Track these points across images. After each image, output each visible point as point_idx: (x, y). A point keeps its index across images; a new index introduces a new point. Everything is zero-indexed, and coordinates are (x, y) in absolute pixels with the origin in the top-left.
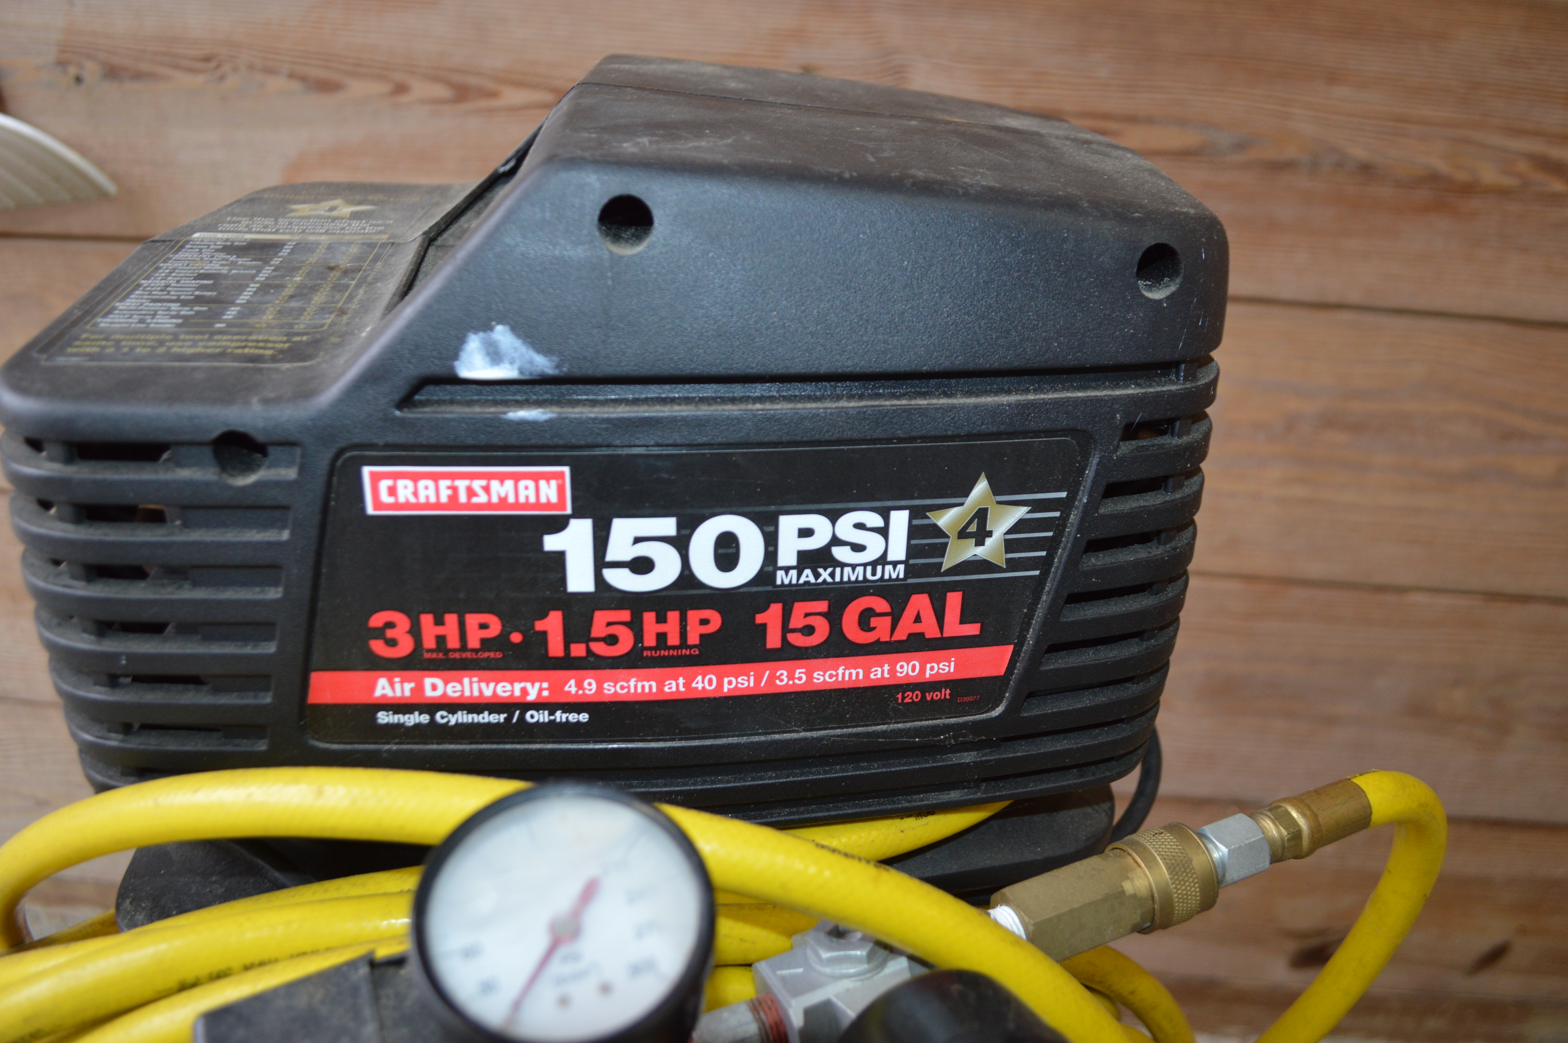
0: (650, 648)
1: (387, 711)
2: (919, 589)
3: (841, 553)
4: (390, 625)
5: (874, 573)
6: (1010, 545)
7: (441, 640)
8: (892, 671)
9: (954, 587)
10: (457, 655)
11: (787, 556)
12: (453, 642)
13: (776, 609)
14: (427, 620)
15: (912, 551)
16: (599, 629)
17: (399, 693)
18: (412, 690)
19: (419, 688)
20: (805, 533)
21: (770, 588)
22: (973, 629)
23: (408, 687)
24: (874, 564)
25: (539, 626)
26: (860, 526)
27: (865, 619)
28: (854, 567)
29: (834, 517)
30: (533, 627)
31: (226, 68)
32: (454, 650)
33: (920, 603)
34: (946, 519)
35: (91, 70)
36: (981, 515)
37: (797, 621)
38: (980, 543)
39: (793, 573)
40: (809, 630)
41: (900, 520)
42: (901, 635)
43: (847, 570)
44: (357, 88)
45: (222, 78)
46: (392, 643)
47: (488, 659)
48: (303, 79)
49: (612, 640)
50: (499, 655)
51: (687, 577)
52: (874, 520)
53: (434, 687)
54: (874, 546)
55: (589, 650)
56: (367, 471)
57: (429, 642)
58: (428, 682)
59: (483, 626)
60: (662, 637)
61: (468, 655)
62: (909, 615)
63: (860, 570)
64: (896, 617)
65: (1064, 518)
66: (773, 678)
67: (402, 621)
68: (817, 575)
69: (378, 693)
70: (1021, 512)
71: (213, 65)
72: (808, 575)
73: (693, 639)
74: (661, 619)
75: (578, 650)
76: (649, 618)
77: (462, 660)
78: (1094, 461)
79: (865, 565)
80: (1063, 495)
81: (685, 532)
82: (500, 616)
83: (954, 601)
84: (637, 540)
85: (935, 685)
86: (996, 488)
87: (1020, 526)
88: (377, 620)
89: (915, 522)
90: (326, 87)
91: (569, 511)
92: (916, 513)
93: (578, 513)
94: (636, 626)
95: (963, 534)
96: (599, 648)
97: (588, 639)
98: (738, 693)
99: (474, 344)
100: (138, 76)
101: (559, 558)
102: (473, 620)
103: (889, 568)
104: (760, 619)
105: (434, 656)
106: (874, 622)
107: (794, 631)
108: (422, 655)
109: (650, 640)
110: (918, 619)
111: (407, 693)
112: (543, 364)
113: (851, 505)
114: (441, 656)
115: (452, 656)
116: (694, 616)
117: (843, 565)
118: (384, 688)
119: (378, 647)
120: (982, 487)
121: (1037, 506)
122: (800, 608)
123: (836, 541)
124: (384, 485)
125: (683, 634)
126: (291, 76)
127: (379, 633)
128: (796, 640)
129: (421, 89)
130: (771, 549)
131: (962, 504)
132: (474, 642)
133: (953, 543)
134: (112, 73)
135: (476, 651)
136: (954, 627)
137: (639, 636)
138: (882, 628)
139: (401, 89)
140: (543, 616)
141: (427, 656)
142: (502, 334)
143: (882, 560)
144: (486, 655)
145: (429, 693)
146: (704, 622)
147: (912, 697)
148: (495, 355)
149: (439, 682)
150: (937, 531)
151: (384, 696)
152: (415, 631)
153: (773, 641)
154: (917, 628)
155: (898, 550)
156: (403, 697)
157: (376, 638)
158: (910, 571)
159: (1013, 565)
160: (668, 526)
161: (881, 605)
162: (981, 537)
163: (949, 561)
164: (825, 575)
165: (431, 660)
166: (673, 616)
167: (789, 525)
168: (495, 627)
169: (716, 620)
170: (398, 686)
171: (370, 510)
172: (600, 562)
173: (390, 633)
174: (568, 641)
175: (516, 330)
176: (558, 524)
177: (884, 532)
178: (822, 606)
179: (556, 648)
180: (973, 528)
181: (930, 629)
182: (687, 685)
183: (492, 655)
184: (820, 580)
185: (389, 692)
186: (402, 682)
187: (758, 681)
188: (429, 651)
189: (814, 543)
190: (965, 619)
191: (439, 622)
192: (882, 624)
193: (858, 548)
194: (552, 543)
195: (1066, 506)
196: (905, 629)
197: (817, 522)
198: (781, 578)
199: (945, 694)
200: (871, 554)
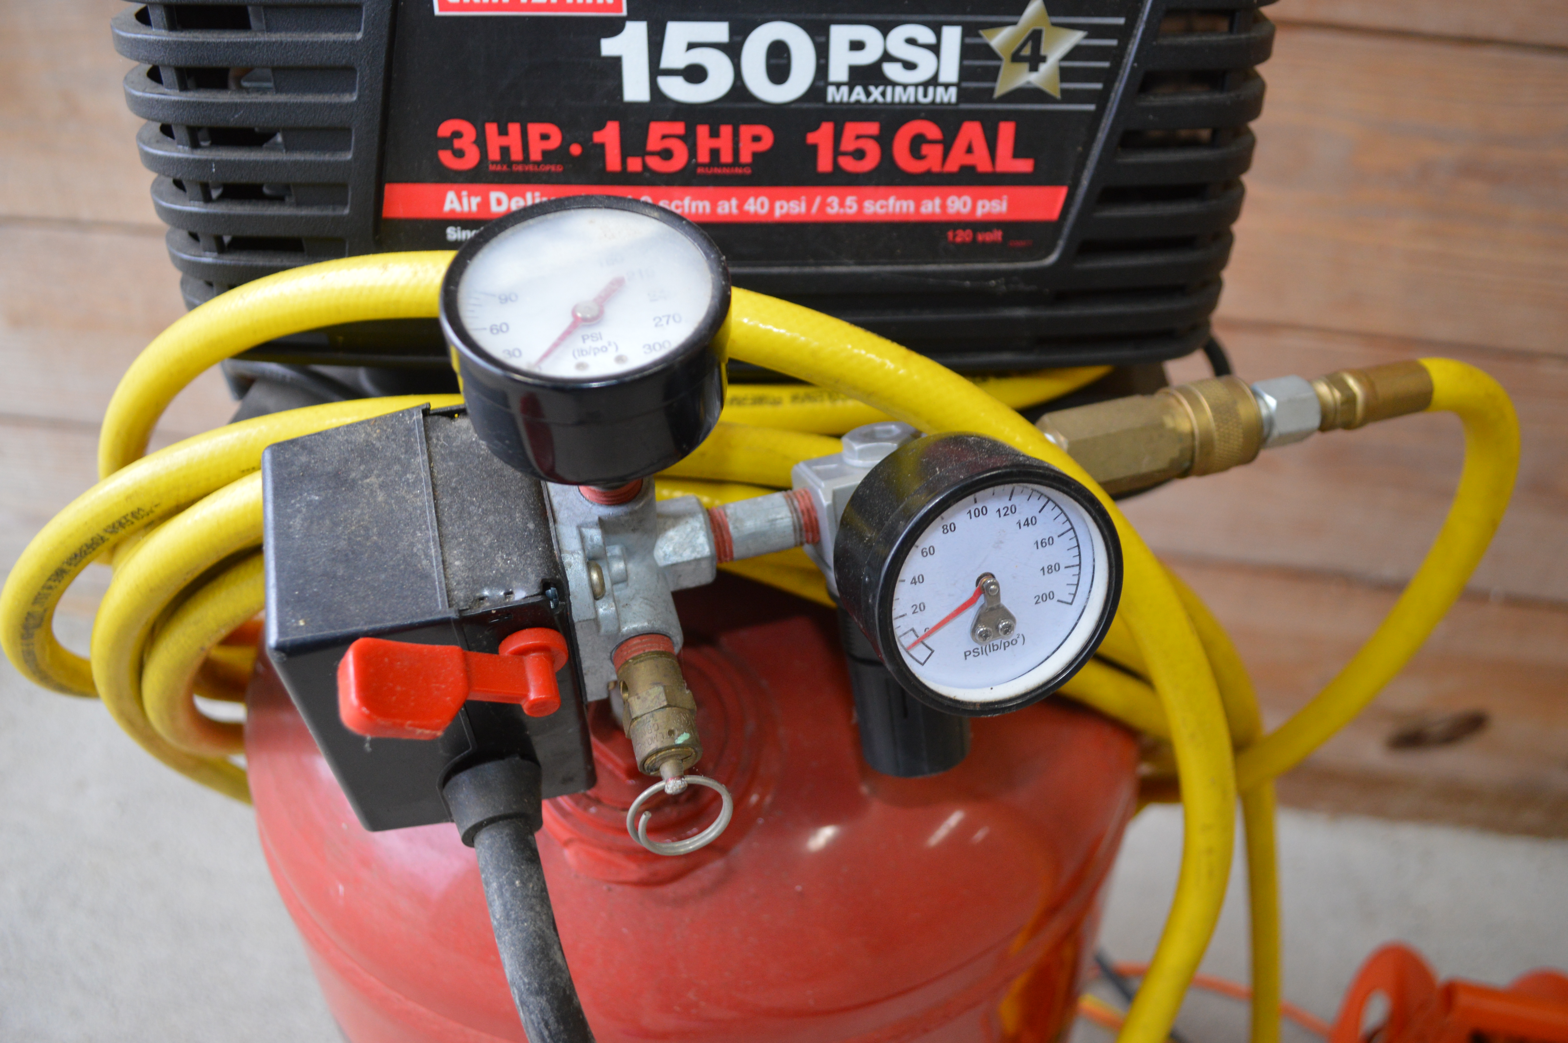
0: (703, 165)
1: (456, 226)
2: (972, 116)
3: (892, 71)
4: (457, 135)
5: (925, 95)
6: (1065, 74)
7: (505, 151)
8: (943, 206)
9: (1007, 116)
10: (520, 168)
11: (838, 72)
12: (516, 154)
13: (827, 128)
14: (491, 129)
15: (965, 73)
16: (654, 143)
17: (466, 208)
18: (479, 205)
19: (485, 204)
20: (857, 46)
21: (820, 105)
22: (1025, 166)
23: (475, 201)
24: (926, 85)
25: (598, 137)
26: (911, 41)
27: (917, 143)
28: (905, 86)
29: (885, 29)
30: (591, 139)
32: (517, 163)
33: (972, 131)
34: (999, 39)
36: (1035, 37)
37: (848, 144)
38: (1034, 68)
39: (845, 90)
40: (860, 154)
41: (952, 36)
42: (952, 166)
43: (899, 90)
46: (459, 154)
47: (549, 173)
49: (666, 154)
50: (559, 169)
51: (739, 89)
52: (925, 35)
53: (499, 202)
54: (926, 64)
55: (645, 166)
57: (494, 154)
58: (494, 196)
59: (545, 137)
60: (715, 153)
61: (530, 168)
62: (960, 144)
63: (911, 90)
64: (947, 144)
65: (1121, 50)
66: (824, 205)
67: (467, 129)
68: (868, 94)
69: (447, 207)
70: (1076, 38)
72: (859, 94)
73: (746, 157)
74: (714, 133)
75: (634, 165)
76: (703, 131)
77: (524, 173)
79: (917, 85)
80: (1121, 21)
81: (738, 39)
82: (561, 127)
83: (1007, 131)
84: (691, 46)
85: (986, 225)
86: (1052, 9)
87: (1075, 53)
88: (445, 129)
89: (969, 40)
91: (624, 13)
92: (969, 31)
93: (634, 15)
94: (689, 138)
95: (1016, 58)
96: (655, 163)
97: (643, 153)
98: (789, 219)
101: (616, 63)
102: (535, 130)
103: (940, 90)
104: (812, 138)
105: (499, 168)
106: (926, 149)
107: (845, 154)
108: (487, 167)
109: (703, 157)
110: (969, 150)
111: (474, 208)
113: (903, 17)
114: (505, 168)
115: (515, 168)
116: (747, 131)
117: (894, 84)
118: (452, 202)
119: (446, 157)
120: (1036, 7)
121: (1094, 31)
122: (851, 129)
123: (887, 57)
125: (736, 152)
127: (447, 143)
128: (848, 164)
130: (822, 61)
131: (1014, 23)
132: (535, 155)
133: (1006, 67)
135: (537, 163)
136: (1007, 162)
137: (693, 152)
138: (933, 153)
140: (601, 126)
141: (492, 168)
143: (933, 81)
144: (547, 168)
145: (495, 208)
146: (756, 139)
147: (963, 236)
149: (503, 196)
150: (989, 53)
151: (452, 211)
152: (481, 142)
153: (824, 164)
154: (969, 160)
155: (950, 72)
156: (470, 211)
157: (444, 148)
158: (963, 95)
159: (1068, 96)
160: (719, 31)
161: (932, 131)
162: (1035, 61)
163: (1002, 87)
164: (876, 93)
165: (495, 173)
166: (726, 130)
167: (840, 35)
168: (556, 138)
169: (768, 139)
170: (465, 201)
171: (437, 12)
172: (655, 70)
173: (457, 144)
174: (625, 154)
176: (614, 27)
177: (935, 49)
178: (873, 128)
179: (613, 162)
180: (1027, 51)
181: (981, 161)
182: (740, 207)
183: (553, 168)
184: (871, 99)
185: (457, 207)
186: (469, 196)
187: (809, 205)
188: (494, 163)
189: (865, 58)
190: (1018, 153)
191: (503, 131)
192: (933, 152)
193: (910, 66)
194: (609, 47)
195: (1124, 34)
196: (957, 160)
197: (868, 34)
198: (832, 94)
199: (997, 235)
200: (923, 74)
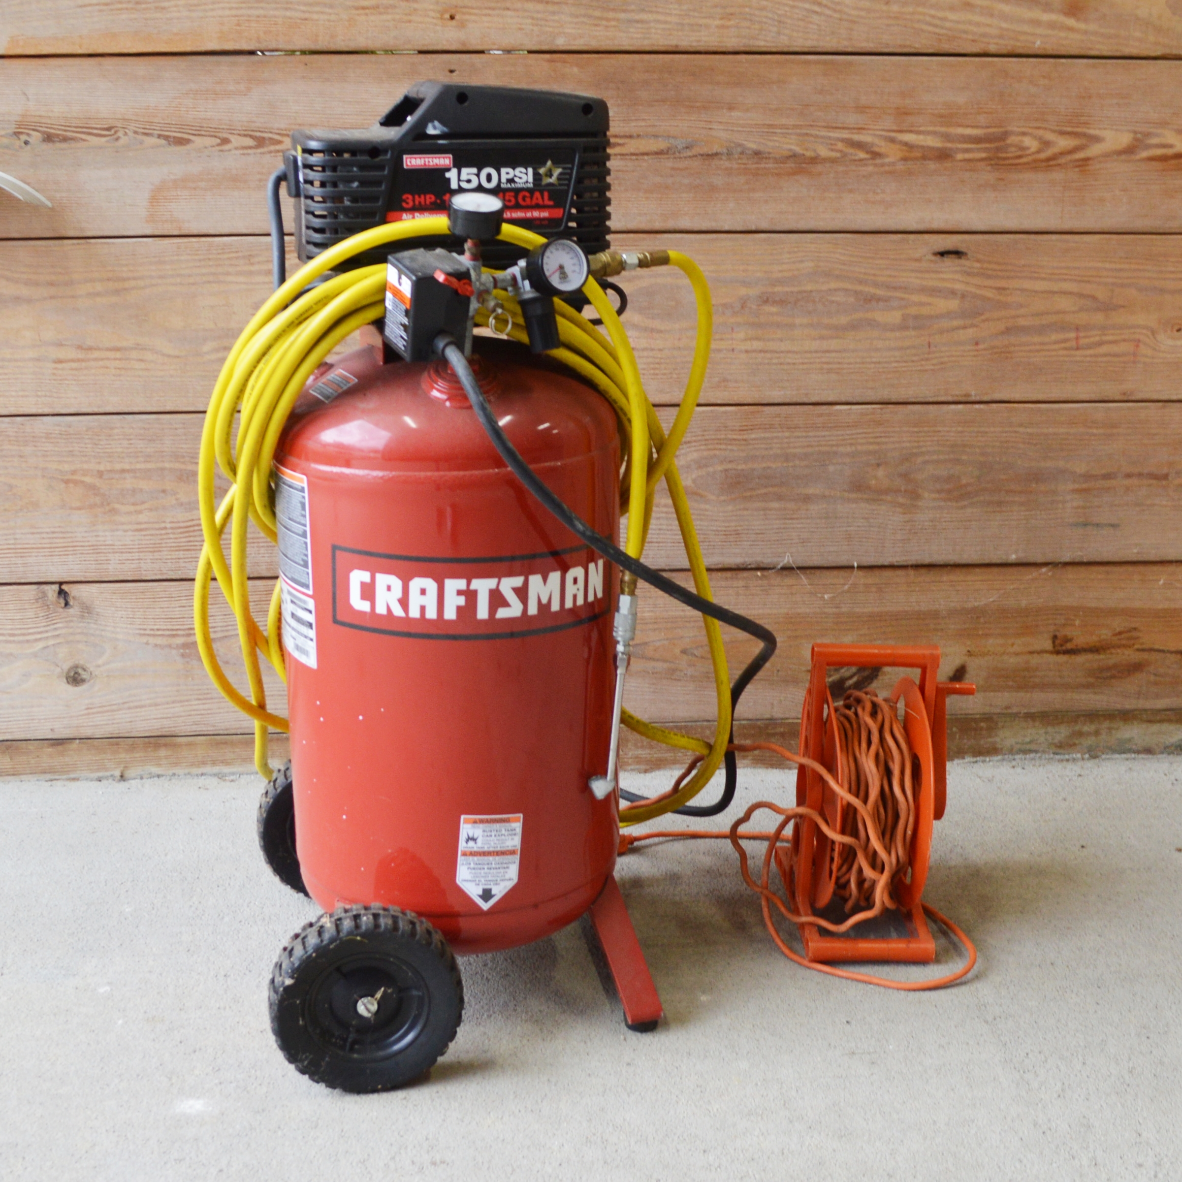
2: (537, 190)
3: (516, 179)
4: (408, 198)
5: (525, 185)
6: (559, 179)
7: (420, 203)
8: (532, 214)
9: (546, 190)
10: (423, 207)
11: (503, 180)
12: (423, 203)
13: (501, 194)
14: (416, 197)
15: (534, 179)
19: (413, 217)
20: (508, 173)
21: (500, 188)
22: (551, 203)
23: (411, 216)
24: (525, 183)
25: (444, 198)
26: (521, 172)
27: (524, 199)
29: (514, 169)
30: (441, 198)
31: (120, 134)
32: (423, 205)
33: (537, 194)
34: (542, 171)
35: (35, 137)
36: (550, 170)
37: (507, 198)
38: (551, 178)
39: (505, 184)
40: (510, 201)
41: (530, 170)
42: (533, 204)
44: (199, 141)
45: (117, 139)
46: (407, 203)
48: (166, 138)
50: (432, 207)
51: (480, 184)
52: (523, 170)
54: (524, 178)
56: (405, 157)
57: (417, 203)
58: (416, 215)
59: (430, 198)
61: (426, 207)
62: (534, 199)
63: (521, 184)
64: (531, 198)
65: (572, 173)
67: (410, 197)
68: (511, 185)
70: (560, 170)
71: (113, 132)
72: (509, 186)
78: (577, 157)
79: (523, 183)
80: (571, 166)
81: (479, 172)
82: (435, 195)
83: (546, 194)
84: (468, 174)
85: (544, 219)
86: (554, 163)
87: (561, 174)
88: (404, 197)
89: (534, 171)
90: (181, 142)
91: (452, 166)
92: (534, 169)
93: (454, 167)
95: (546, 175)
99: (430, 126)
100: (65, 139)
101: (449, 180)
102: (428, 196)
103: (529, 184)
106: (526, 199)
107: (506, 201)
108: (415, 207)
110: (537, 199)
112: (445, 129)
113: (518, 166)
114: (419, 207)
117: (517, 183)
118: (405, 217)
119: (404, 205)
120: (549, 163)
121: (564, 168)
122: (507, 194)
123: (515, 176)
124: (408, 160)
126: (159, 136)
127: (404, 201)
128: (507, 204)
129: (236, 141)
130: (500, 177)
131: (545, 167)
132: (428, 202)
133: (544, 178)
134: (49, 138)
136: (547, 202)
139: (225, 141)
140: (444, 195)
142: (436, 123)
143: (527, 182)
144: (429, 207)
145: (416, 218)
147: (538, 222)
148: (435, 128)
149: (419, 215)
150: (539, 174)
152: (414, 201)
154: (537, 202)
155: (531, 179)
158: (534, 185)
159: (560, 185)
160: (475, 170)
161: (527, 194)
162: (551, 176)
163: (544, 183)
164: (513, 185)
165: (417, 208)
167: (504, 171)
168: (433, 198)
170: (408, 216)
171: (405, 167)
172: (459, 180)
173: (407, 201)
175: (440, 122)
176: (448, 170)
177: (526, 174)
178: (513, 194)
180: (549, 174)
181: (540, 202)
184: (512, 187)
186: (409, 214)
188: (417, 205)
189: (510, 176)
190: (550, 199)
191: (420, 197)
192: (528, 200)
193: (520, 178)
194: (447, 175)
195: (572, 169)
196: (534, 201)
197: (510, 170)
198: (502, 186)
199: (547, 222)
200: (524, 180)
